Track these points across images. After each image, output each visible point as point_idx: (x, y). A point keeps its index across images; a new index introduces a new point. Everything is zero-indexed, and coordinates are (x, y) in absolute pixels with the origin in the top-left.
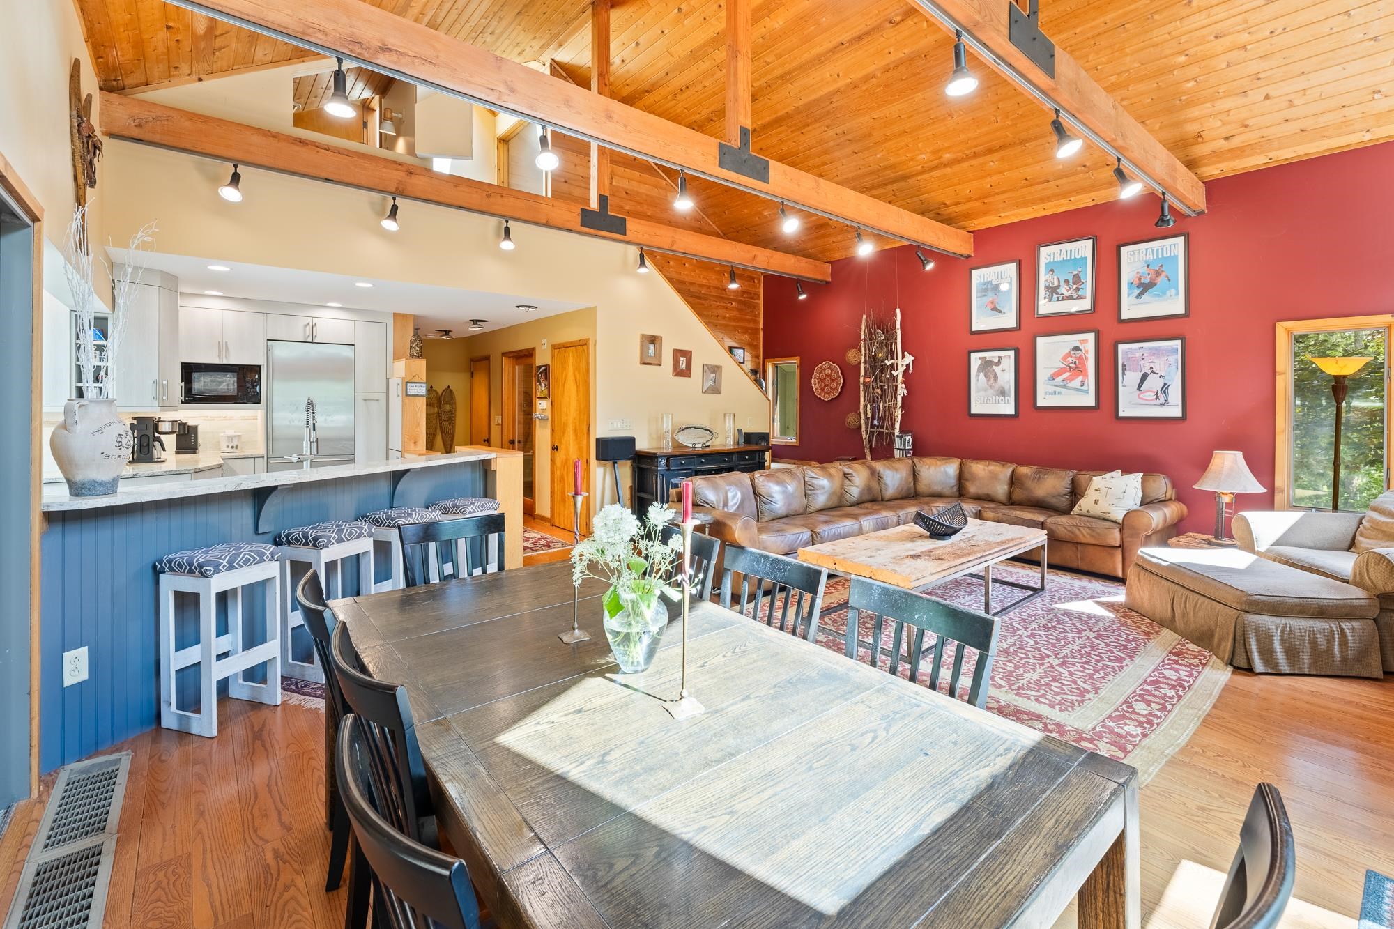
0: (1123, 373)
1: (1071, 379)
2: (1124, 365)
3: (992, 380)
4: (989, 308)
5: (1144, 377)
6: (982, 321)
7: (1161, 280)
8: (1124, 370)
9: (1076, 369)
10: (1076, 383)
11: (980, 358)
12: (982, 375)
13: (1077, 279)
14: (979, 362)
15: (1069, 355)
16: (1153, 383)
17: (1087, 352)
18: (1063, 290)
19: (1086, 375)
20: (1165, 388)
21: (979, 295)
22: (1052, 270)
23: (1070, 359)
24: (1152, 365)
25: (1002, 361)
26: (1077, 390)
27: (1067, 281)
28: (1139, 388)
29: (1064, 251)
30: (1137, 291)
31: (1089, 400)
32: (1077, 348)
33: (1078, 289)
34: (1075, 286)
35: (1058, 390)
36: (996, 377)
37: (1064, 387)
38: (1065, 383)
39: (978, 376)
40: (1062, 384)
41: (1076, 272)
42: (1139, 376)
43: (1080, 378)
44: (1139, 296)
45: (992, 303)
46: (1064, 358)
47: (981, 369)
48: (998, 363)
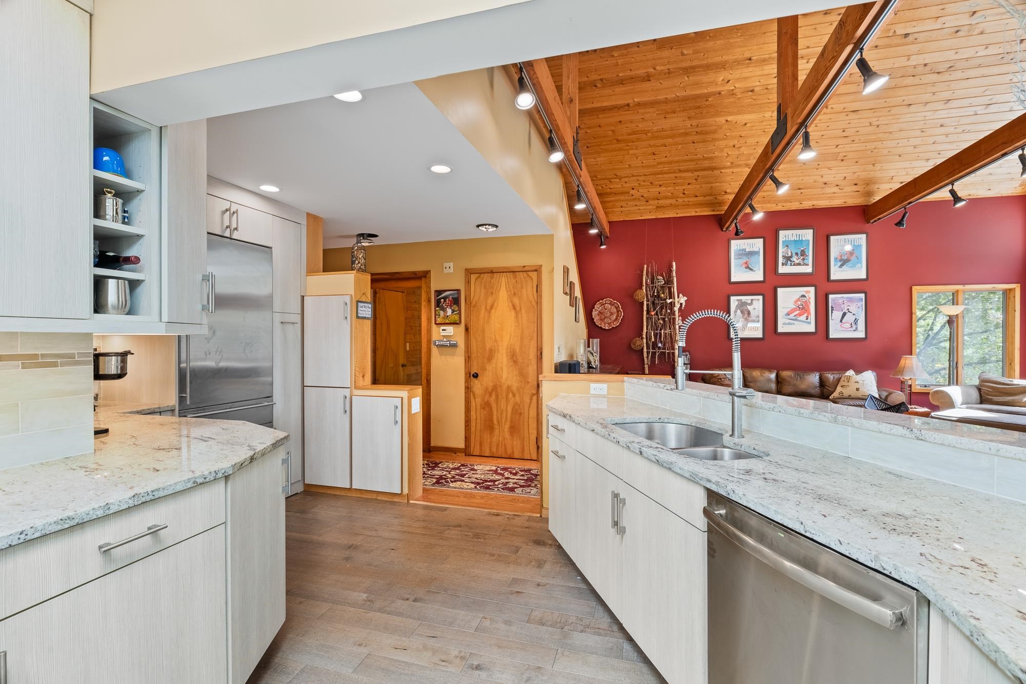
0: (832, 312)
1: (800, 315)
2: (832, 307)
3: (746, 315)
4: (744, 266)
5: (844, 314)
6: (738, 275)
7: (853, 258)
8: (832, 310)
9: (803, 309)
10: (803, 318)
11: (737, 300)
12: (739, 311)
13: (803, 253)
14: (737, 303)
15: (798, 300)
16: (849, 318)
17: (810, 298)
18: (794, 259)
19: (809, 313)
20: (856, 321)
21: (736, 257)
22: (787, 246)
23: (799, 303)
24: (848, 307)
25: (754, 302)
26: (804, 322)
27: (797, 254)
28: (841, 321)
29: (795, 235)
30: (839, 264)
31: (811, 328)
32: (803, 296)
33: (804, 259)
34: (802, 257)
35: (792, 322)
36: (749, 313)
37: (796, 320)
38: (796, 317)
39: (735, 312)
40: (794, 318)
41: (802, 249)
42: (841, 314)
43: (806, 315)
44: (841, 266)
45: (746, 263)
46: (796, 302)
47: (737, 307)
48: (751, 304)
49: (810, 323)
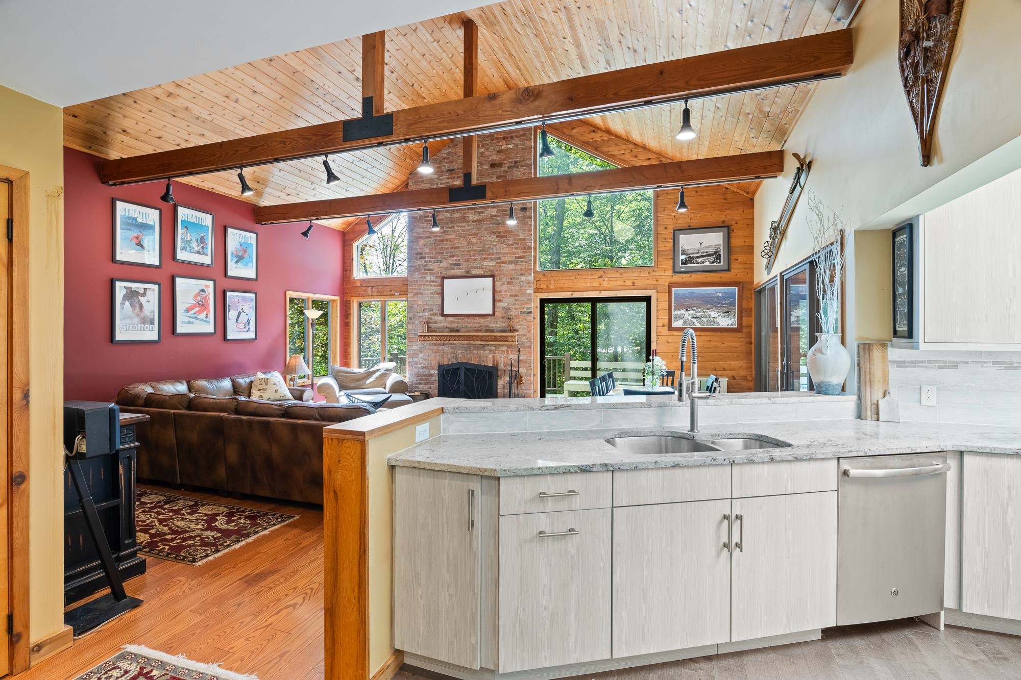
0: (229, 311)
1: (200, 312)
2: (229, 306)
3: (137, 309)
4: (134, 242)
5: (239, 314)
6: (125, 253)
7: (246, 256)
8: (229, 309)
9: (203, 305)
10: (203, 316)
11: (125, 288)
12: (127, 303)
13: (203, 240)
14: (124, 292)
15: (198, 295)
16: (243, 318)
17: (209, 294)
18: (194, 245)
19: (208, 311)
20: (248, 321)
21: (123, 227)
22: (186, 227)
23: (199, 298)
24: (243, 307)
25: (148, 292)
26: (204, 321)
27: (196, 240)
28: (237, 321)
29: (194, 216)
30: (235, 260)
31: (210, 328)
32: (203, 290)
33: (203, 247)
34: (202, 245)
35: (192, 320)
36: (141, 306)
37: (196, 318)
38: (196, 315)
39: (122, 304)
40: (194, 316)
41: (202, 235)
42: (237, 312)
43: (205, 313)
44: (237, 262)
45: (137, 238)
46: (195, 297)
47: (125, 298)
48: (144, 295)
49: (209, 322)
